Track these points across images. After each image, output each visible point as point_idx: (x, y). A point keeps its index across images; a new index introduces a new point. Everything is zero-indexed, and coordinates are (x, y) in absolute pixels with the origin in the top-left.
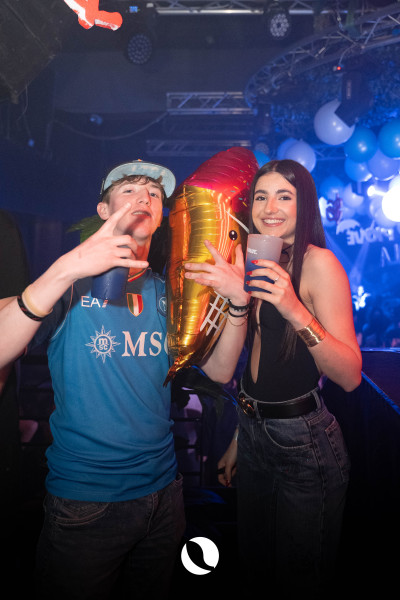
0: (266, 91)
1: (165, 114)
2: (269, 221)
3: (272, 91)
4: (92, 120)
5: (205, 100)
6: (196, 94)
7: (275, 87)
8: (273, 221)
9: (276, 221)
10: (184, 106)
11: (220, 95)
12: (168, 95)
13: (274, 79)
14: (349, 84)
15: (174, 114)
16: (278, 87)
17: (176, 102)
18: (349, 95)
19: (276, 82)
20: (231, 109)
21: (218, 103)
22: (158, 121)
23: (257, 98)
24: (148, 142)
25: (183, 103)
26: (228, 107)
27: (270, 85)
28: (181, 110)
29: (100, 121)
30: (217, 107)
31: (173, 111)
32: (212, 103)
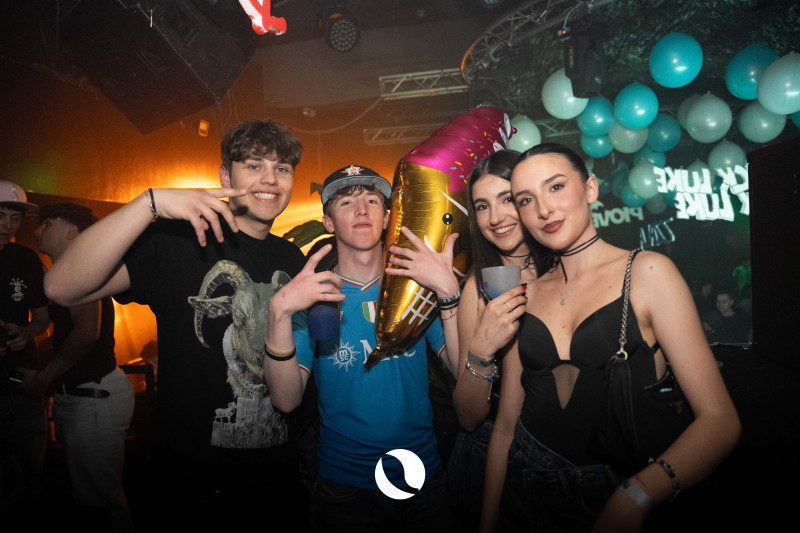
0: (485, 65)
1: (379, 100)
2: (500, 231)
3: (492, 64)
4: (305, 113)
5: (420, 81)
6: (410, 75)
7: (494, 59)
8: (504, 230)
9: (507, 229)
10: (398, 90)
11: (436, 74)
12: (380, 79)
13: (492, 52)
14: (571, 51)
15: (388, 99)
16: (498, 60)
17: (390, 86)
18: (572, 63)
19: (495, 55)
20: (449, 88)
21: (435, 83)
22: (372, 107)
23: (475, 74)
24: (365, 130)
25: (398, 85)
26: (446, 86)
27: (489, 57)
28: (395, 94)
29: (313, 114)
30: (434, 87)
31: (388, 97)
32: (429, 82)
